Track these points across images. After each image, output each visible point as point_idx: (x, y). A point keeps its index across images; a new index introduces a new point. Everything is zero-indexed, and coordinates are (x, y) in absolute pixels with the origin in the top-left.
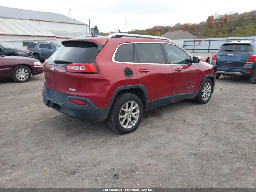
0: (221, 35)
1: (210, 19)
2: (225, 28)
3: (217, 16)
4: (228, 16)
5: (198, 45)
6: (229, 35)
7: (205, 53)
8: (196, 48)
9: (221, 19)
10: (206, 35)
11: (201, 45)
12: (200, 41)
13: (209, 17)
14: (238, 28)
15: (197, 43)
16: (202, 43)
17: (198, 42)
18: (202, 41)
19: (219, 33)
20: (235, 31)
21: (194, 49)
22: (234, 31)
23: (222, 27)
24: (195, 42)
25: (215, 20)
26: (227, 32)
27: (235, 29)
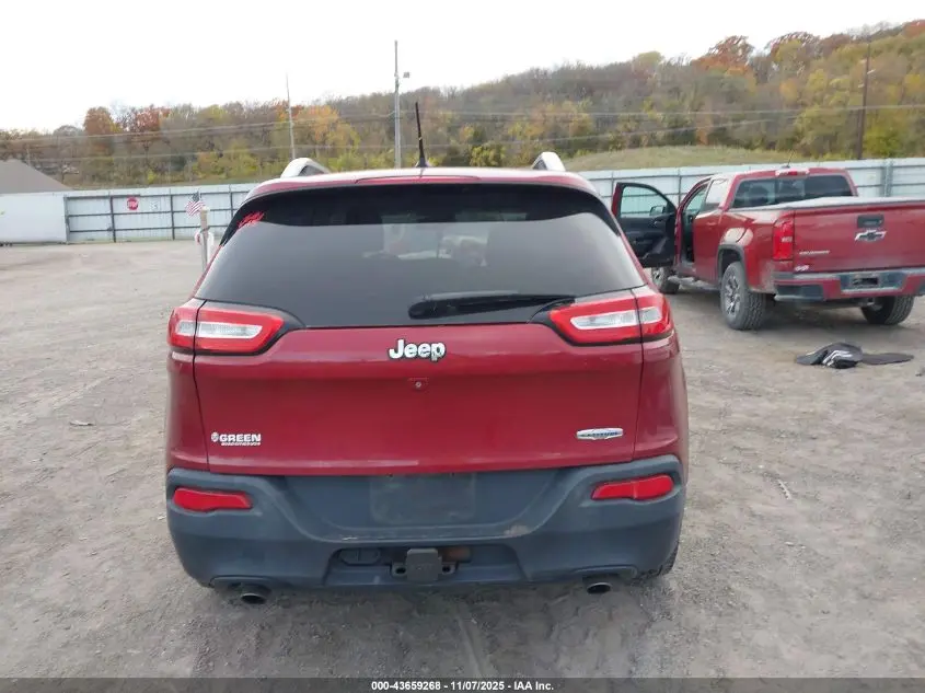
0: (151, 176)
1: (97, 119)
2: (159, 153)
3: (123, 111)
4: (161, 113)
5: (128, 211)
6: (179, 176)
7: (163, 240)
8: (121, 222)
9: (136, 119)
10: (93, 176)
11: (138, 210)
12: (132, 198)
13: (92, 112)
14: (200, 154)
15: (121, 206)
16: (143, 205)
17: (126, 200)
18: (139, 196)
19: (141, 170)
20: (196, 164)
21: (113, 230)
22: (191, 165)
23: (147, 148)
24: (114, 201)
25: (118, 124)
26: (169, 166)
27: (194, 158)
